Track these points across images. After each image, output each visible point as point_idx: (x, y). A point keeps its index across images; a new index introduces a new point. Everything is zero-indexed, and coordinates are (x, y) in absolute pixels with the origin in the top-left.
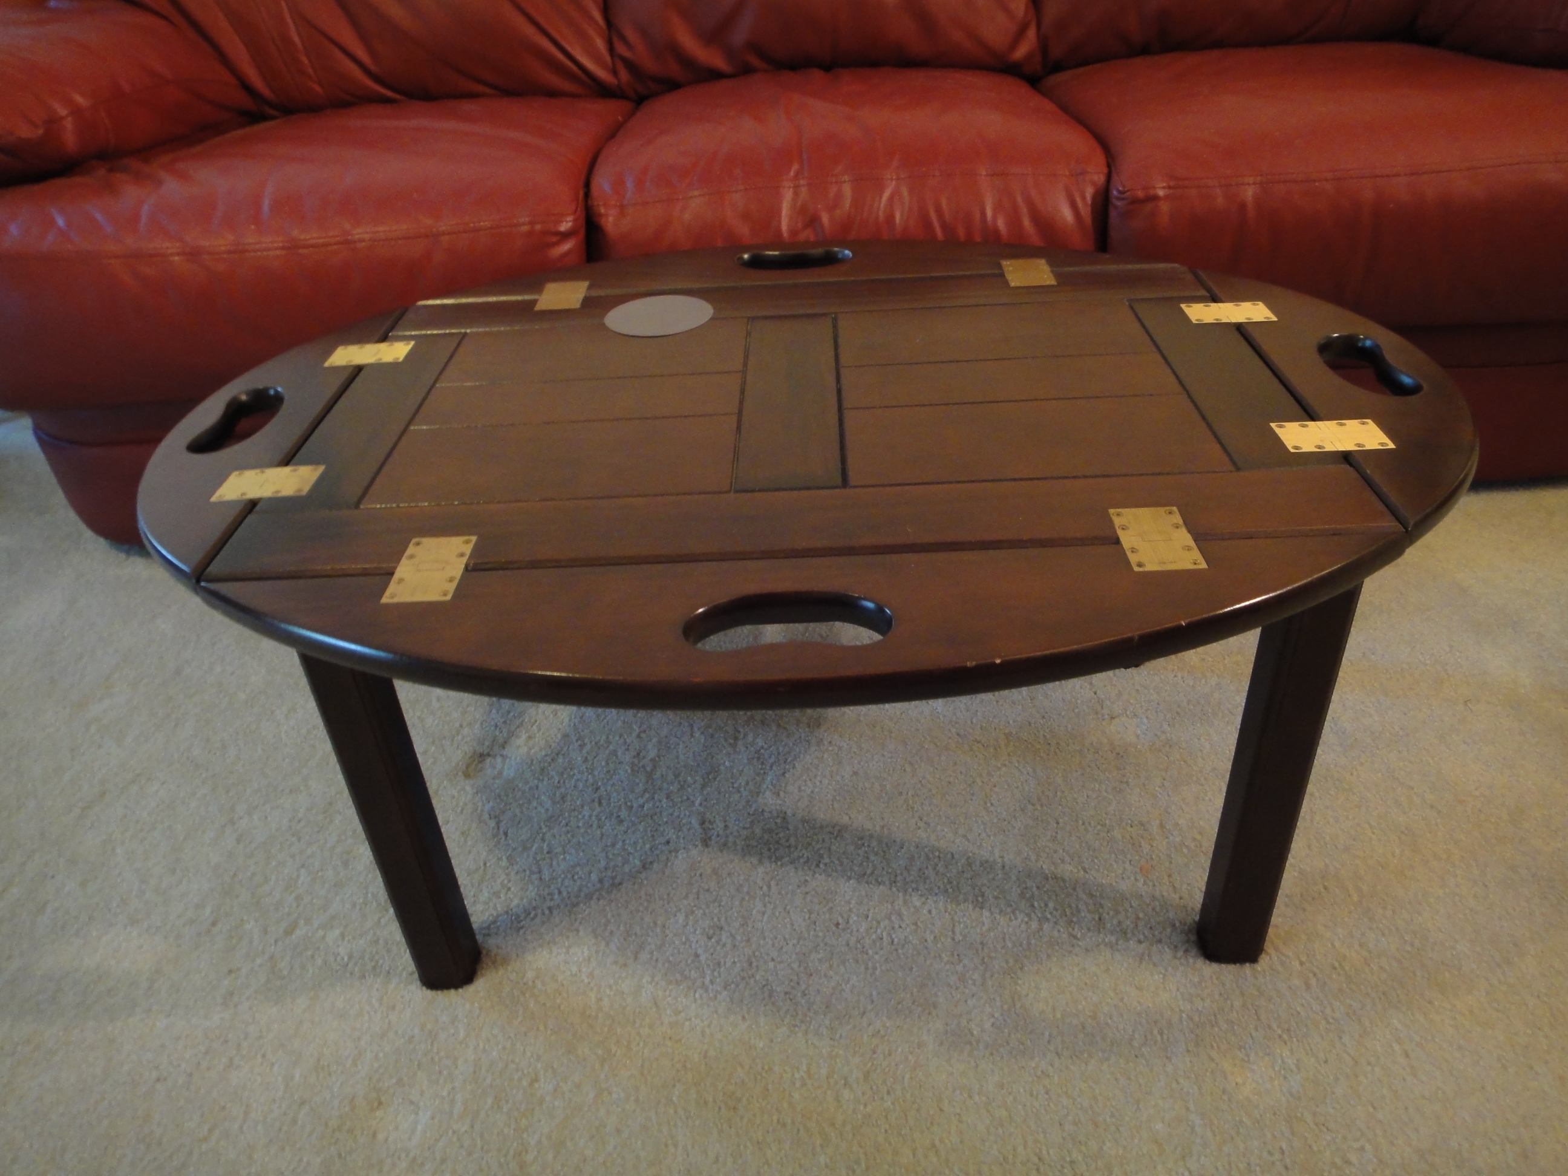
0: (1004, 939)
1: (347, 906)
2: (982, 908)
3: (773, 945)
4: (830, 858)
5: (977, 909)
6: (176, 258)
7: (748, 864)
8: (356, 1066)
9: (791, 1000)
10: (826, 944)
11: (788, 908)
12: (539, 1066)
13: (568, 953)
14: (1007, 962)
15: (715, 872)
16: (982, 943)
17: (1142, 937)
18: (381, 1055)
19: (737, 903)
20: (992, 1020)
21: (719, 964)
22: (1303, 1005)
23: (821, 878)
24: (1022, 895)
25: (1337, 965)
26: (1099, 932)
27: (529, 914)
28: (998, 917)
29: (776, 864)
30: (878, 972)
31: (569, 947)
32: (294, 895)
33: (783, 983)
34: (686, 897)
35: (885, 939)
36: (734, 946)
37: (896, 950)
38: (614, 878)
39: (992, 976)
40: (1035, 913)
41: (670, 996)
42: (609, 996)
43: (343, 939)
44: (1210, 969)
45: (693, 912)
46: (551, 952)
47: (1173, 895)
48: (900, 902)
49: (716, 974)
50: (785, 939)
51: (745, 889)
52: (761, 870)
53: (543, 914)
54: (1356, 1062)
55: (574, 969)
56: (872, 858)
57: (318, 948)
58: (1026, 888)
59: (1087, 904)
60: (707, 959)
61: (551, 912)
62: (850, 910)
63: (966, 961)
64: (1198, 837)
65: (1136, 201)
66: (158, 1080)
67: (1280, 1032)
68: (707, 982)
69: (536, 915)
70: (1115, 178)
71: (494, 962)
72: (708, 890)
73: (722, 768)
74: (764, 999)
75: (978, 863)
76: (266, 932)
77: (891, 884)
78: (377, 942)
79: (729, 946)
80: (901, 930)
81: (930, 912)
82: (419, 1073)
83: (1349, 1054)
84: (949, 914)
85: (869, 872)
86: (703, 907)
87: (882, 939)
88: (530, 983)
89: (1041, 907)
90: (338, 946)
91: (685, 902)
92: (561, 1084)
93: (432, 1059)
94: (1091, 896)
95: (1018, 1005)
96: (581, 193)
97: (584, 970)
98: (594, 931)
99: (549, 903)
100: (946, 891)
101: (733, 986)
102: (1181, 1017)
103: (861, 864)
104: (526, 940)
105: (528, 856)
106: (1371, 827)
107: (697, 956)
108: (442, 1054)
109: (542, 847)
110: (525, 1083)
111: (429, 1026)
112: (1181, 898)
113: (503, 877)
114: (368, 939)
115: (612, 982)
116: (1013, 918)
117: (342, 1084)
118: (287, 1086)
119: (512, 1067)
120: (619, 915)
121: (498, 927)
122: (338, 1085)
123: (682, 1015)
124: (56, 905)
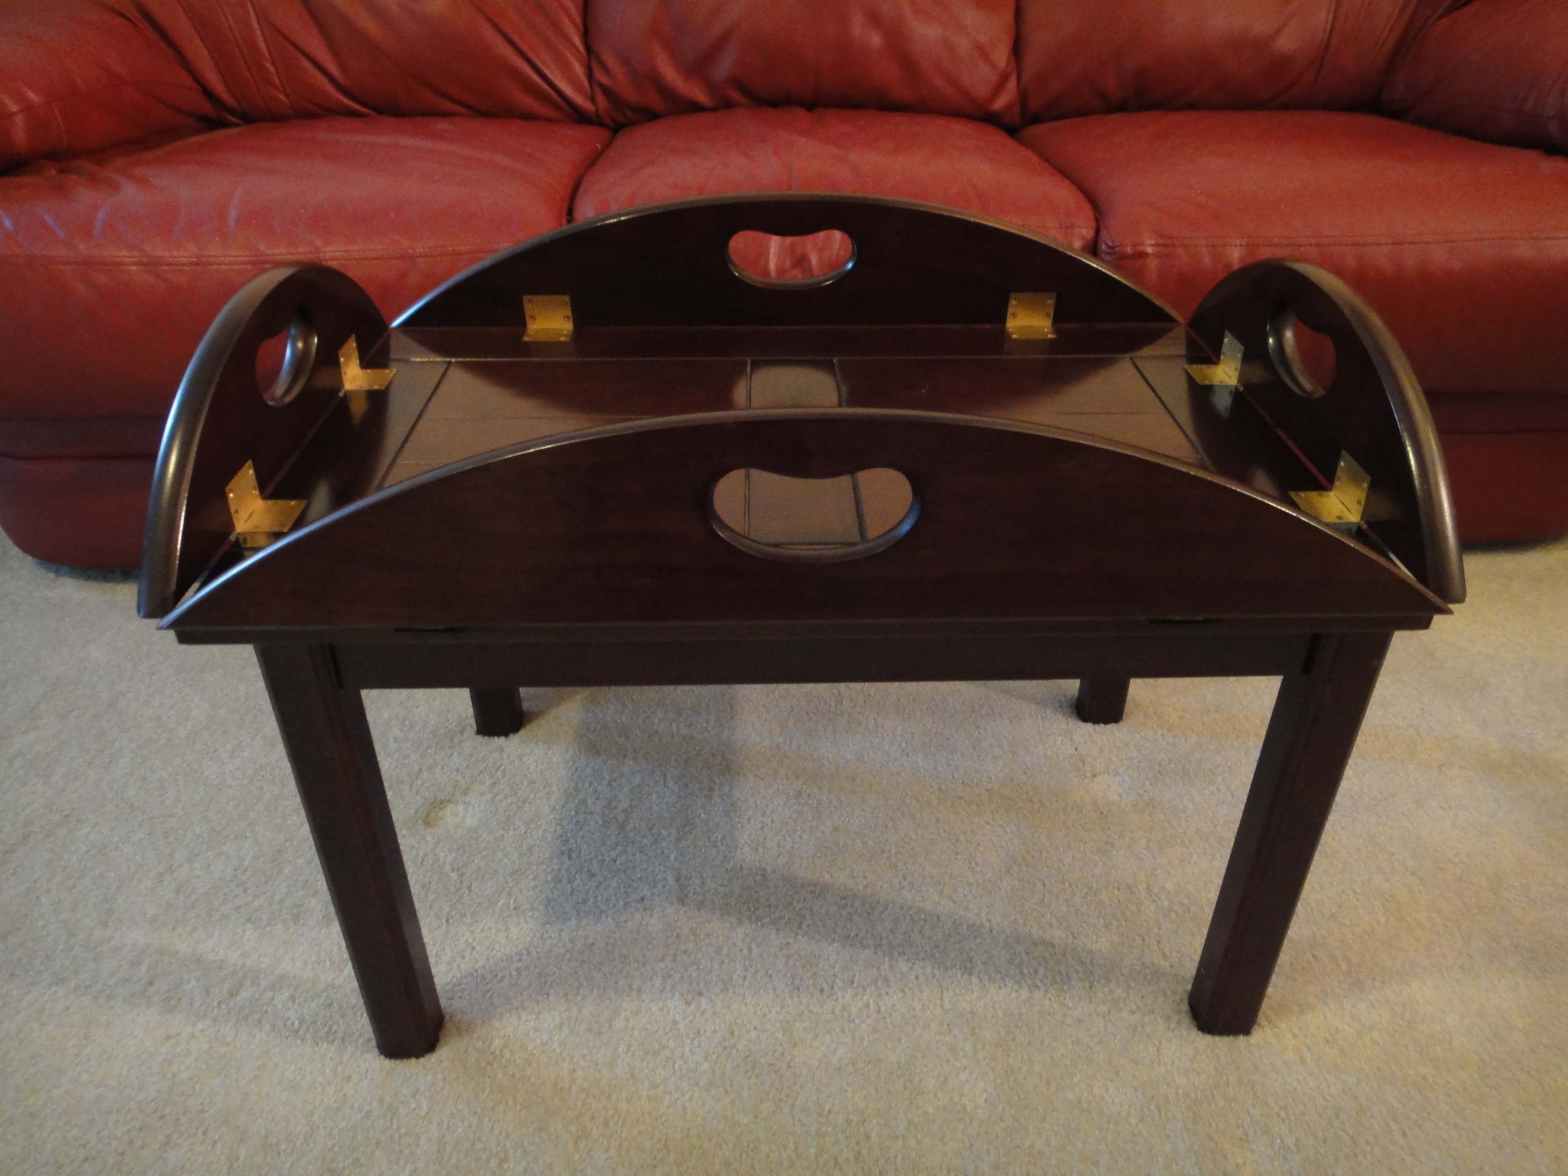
0: (994, 1007)
1: (298, 965)
2: (970, 974)
3: (755, 1013)
4: (812, 919)
5: (965, 976)
6: (133, 268)
7: (727, 925)
8: (308, 1145)
9: (775, 1072)
10: (811, 1012)
11: (770, 972)
12: (508, 1144)
13: (538, 1020)
14: (999, 1033)
15: (693, 932)
16: (971, 1012)
17: (1134, 1007)
18: (335, 1132)
19: (717, 966)
20: (985, 1096)
21: (699, 1033)
22: (1298, 1081)
23: (804, 940)
24: (1011, 961)
25: (1329, 1037)
26: (1091, 1002)
27: (496, 976)
28: (987, 984)
29: (757, 924)
30: (866, 1043)
31: (539, 1013)
32: (239, 952)
33: (767, 1053)
34: (663, 959)
35: (871, 1005)
36: (715, 1013)
37: (884, 1018)
38: (587, 937)
39: (983, 1048)
40: (1024, 980)
41: (647, 1067)
42: (583, 1067)
43: (294, 1002)
44: (1205, 1041)
45: (670, 976)
46: (520, 1018)
47: (1163, 963)
48: (887, 966)
49: (696, 1043)
50: (767, 1006)
51: (725, 952)
52: (740, 930)
53: (511, 976)
54: (1355, 1142)
55: (545, 1037)
56: (856, 918)
57: (266, 1011)
58: (1015, 954)
59: (1078, 972)
60: (686, 1027)
61: (520, 974)
62: (835, 976)
63: (956, 1032)
64: (1185, 901)
65: (1127, 256)
66: (86, 1160)
67: (1277, 1109)
68: (687, 1053)
69: (503, 978)
70: (1104, 235)
71: (458, 1029)
72: (686, 952)
73: (697, 820)
74: (746, 1072)
75: (964, 927)
76: (208, 993)
77: (876, 948)
78: (330, 1005)
79: (709, 1013)
80: (888, 997)
81: (917, 978)
82: (378, 1153)
83: (1347, 1134)
84: (938, 981)
85: (853, 934)
86: (681, 970)
87: (868, 1006)
88: (498, 1052)
89: (1030, 974)
90: (288, 1009)
91: (662, 965)
92: (532, 1165)
93: (392, 1136)
94: (1082, 963)
95: (1012, 1079)
97: (555, 1038)
98: (566, 995)
99: (518, 965)
100: (933, 956)
101: (714, 1056)
102: (1177, 1092)
103: (845, 926)
104: (492, 1004)
105: (494, 911)
106: (1355, 893)
107: (675, 1023)
108: (403, 1131)
109: (509, 903)
110: (493, 1163)
111: (388, 1099)
112: (1171, 966)
113: (467, 935)
114: (321, 1001)
115: (585, 1051)
116: (1002, 985)
117: (292, 1164)
118: (231, 1167)
119: (479, 1145)
120: (592, 978)
121: (463, 991)
122: (288, 1165)
123: (661, 1088)
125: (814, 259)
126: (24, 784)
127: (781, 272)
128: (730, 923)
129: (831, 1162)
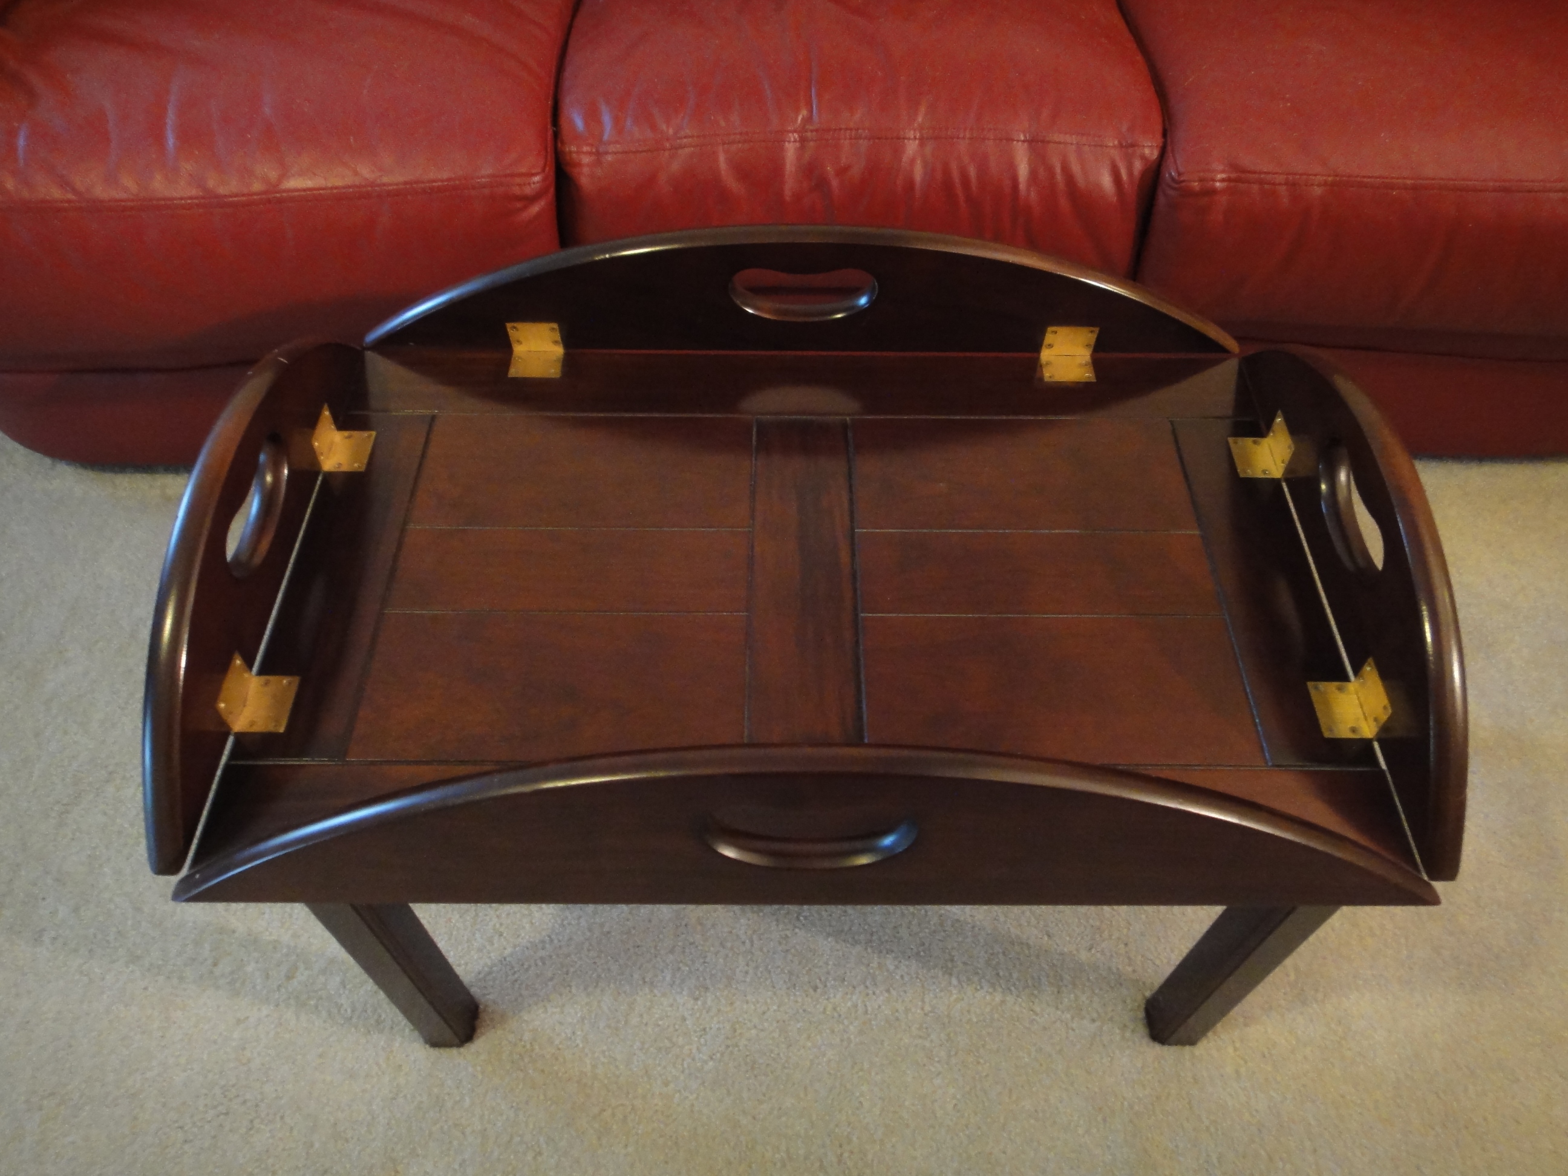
0: (969, 1011)
2: (951, 975)
3: (755, 1010)
5: (947, 976)
7: (731, 914)
8: (371, 1133)
9: (772, 1073)
10: (805, 1011)
11: (769, 967)
12: (542, 1139)
13: (563, 1013)
14: (971, 1039)
16: (948, 1016)
17: (1095, 1015)
19: (721, 960)
20: (954, 1102)
21: (704, 1029)
22: (1231, 1095)
23: (801, 933)
24: (988, 963)
25: (1266, 1052)
26: (1057, 1008)
27: (523, 965)
28: (965, 986)
29: (759, 916)
30: (852, 1045)
31: (563, 1005)
33: (765, 1053)
34: (672, 951)
35: (859, 1006)
36: (719, 1010)
37: (870, 1020)
38: (602, 925)
39: (956, 1054)
40: (999, 983)
41: (659, 1065)
42: (603, 1063)
44: (1154, 1052)
45: (679, 969)
46: (546, 1011)
48: (875, 964)
49: (702, 1041)
50: (766, 1004)
51: (729, 945)
53: (536, 965)
54: (1271, 1159)
55: (569, 1031)
57: (321, 997)
58: (993, 954)
59: (1048, 976)
60: (694, 1024)
61: (544, 963)
62: (828, 973)
63: (933, 1037)
65: (1188, 193)
67: (1207, 1123)
68: (694, 1051)
69: (530, 966)
70: (1169, 161)
71: (492, 1020)
72: (693, 943)
74: (746, 1072)
75: (949, 923)
76: (267, 977)
77: (867, 943)
79: (714, 1010)
80: (874, 997)
81: (902, 977)
82: (431, 1144)
83: (1266, 1150)
84: (921, 981)
85: (846, 928)
86: (689, 963)
87: (857, 1006)
88: (528, 1046)
89: (1005, 977)
91: (671, 957)
92: (562, 1159)
93: (442, 1128)
94: (1053, 965)
95: (979, 1086)
96: (550, 130)
97: (579, 1033)
98: (586, 987)
99: (542, 953)
100: (918, 954)
101: (718, 1055)
102: (1123, 1104)
104: (521, 995)
107: (684, 1019)
108: (450, 1123)
110: (529, 1157)
111: (436, 1091)
112: (1134, 971)
113: (495, 920)
114: (369, 989)
115: (605, 1048)
116: (979, 987)
117: (359, 1153)
118: (307, 1153)
119: (517, 1139)
120: (609, 970)
121: (494, 979)
122: (356, 1153)
123: (672, 1086)
124: (53, 934)
125: (835, 183)
126: (66, 733)
127: (799, 196)
128: (734, 912)
129: (817, 1164)
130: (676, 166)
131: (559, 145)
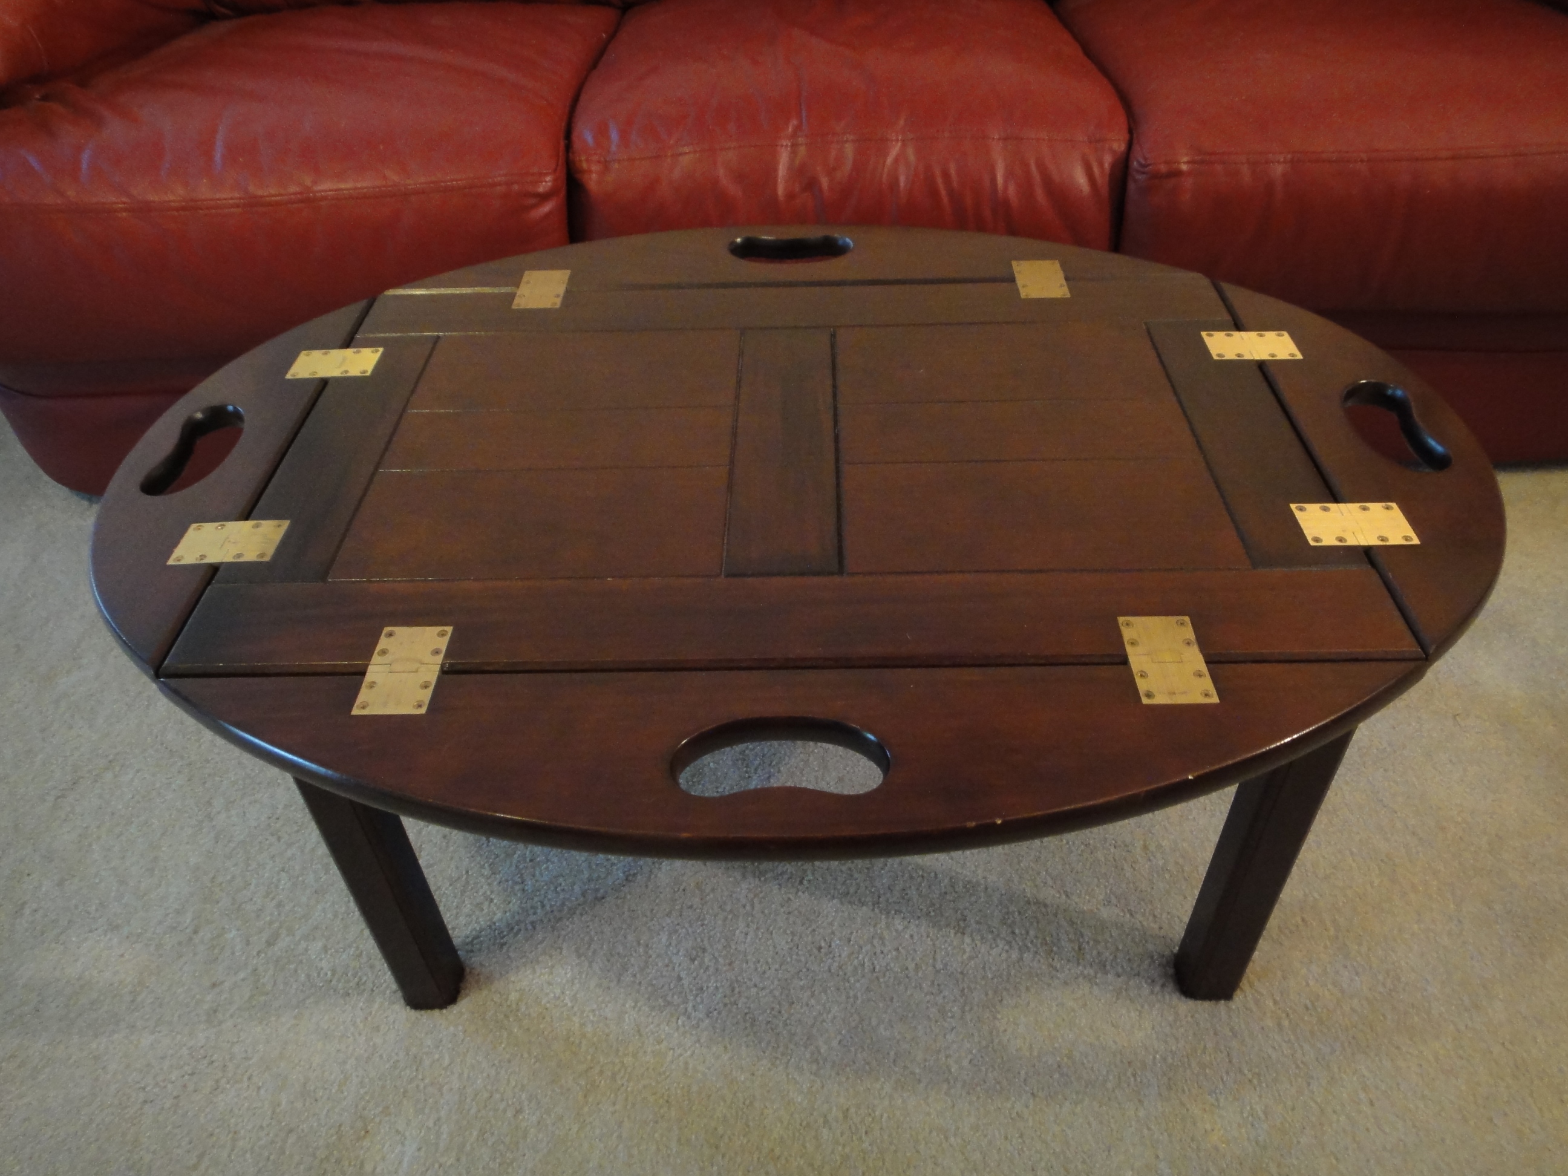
0: (984, 968)
1: (330, 916)
2: (963, 934)
3: (756, 969)
4: (813, 874)
5: (959, 935)
6: (124, 214)
7: (732, 879)
8: (342, 1092)
9: (772, 1029)
10: (808, 970)
11: (771, 928)
12: (524, 1096)
13: (552, 973)
14: (987, 994)
15: (698, 886)
16: (962, 973)
17: (1120, 970)
18: (367, 1080)
19: (720, 922)
20: (970, 1057)
21: (702, 989)
22: (1274, 1048)
23: (804, 896)
24: (1003, 922)
25: (1309, 1005)
26: (1079, 964)
27: (512, 929)
28: (979, 944)
30: (859, 1002)
31: (553, 967)
32: (274, 902)
33: (766, 1011)
34: (669, 915)
35: (866, 964)
36: (717, 970)
37: (878, 978)
38: (597, 890)
39: (971, 1009)
40: (1016, 941)
41: (652, 1023)
42: (592, 1022)
43: (326, 952)
44: (1185, 1006)
45: (676, 931)
46: (534, 971)
47: (1152, 925)
48: (883, 924)
49: (699, 999)
50: (767, 963)
51: (728, 908)
52: (744, 886)
53: (526, 929)
54: (1322, 1111)
55: (558, 991)
56: (856, 875)
57: (301, 962)
58: (1008, 913)
59: (1067, 933)
60: (690, 983)
61: (534, 928)
62: (833, 933)
63: (946, 993)
64: (1181, 861)
65: (1156, 176)
66: (145, 1102)
67: (1250, 1076)
68: (690, 1009)
69: (520, 930)
70: (1136, 148)
71: (477, 982)
72: (691, 907)
73: (706, 769)
74: (746, 1028)
75: (961, 884)
76: (248, 943)
77: (874, 905)
78: (360, 955)
79: (712, 970)
80: (883, 956)
81: (912, 936)
82: (405, 1102)
83: (1316, 1102)
84: (932, 940)
85: (852, 890)
86: (687, 925)
87: (863, 965)
88: (514, 1006)
89: (1021, 935)
90: (321, 960)
91: (668, 920)
92: (544, 1116)
93: (418, 1086)
94: (1072, 923)
95: (996, 1041)
96: (562, 143)
97: (568, 992)
98: (577, 950)
99: (532, 918)
100: (928, 914)
101: (715, 1013)
102: (1154, 1058)
103: (844, 883)
104: (509, 957)
105: (511, 863)
106: (1352, 853)
107: (680, 979)
108: (427, 1081)
109: (525, 854)
110: (509, 1114)
111: (414, 1050)
112: (1161, 928)
113: (486, 887)
114: (351, 953)
115: (595, 1006)
116: (994, 946)
117: (328, 1111)
118: (273, 1112)
119: (497, 1096)
120: (602, 932)
121: (481, 943)
122: (325, 1112)
123: (665, 1043)
124: (34, 906)
125: (825, 182)
126: (71, 727)
127: (791, 196)
128: (735, 877)
129: (821, 1120)
130: (677, 174)
131: (570, 155)
